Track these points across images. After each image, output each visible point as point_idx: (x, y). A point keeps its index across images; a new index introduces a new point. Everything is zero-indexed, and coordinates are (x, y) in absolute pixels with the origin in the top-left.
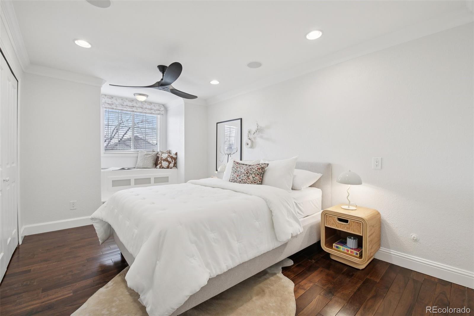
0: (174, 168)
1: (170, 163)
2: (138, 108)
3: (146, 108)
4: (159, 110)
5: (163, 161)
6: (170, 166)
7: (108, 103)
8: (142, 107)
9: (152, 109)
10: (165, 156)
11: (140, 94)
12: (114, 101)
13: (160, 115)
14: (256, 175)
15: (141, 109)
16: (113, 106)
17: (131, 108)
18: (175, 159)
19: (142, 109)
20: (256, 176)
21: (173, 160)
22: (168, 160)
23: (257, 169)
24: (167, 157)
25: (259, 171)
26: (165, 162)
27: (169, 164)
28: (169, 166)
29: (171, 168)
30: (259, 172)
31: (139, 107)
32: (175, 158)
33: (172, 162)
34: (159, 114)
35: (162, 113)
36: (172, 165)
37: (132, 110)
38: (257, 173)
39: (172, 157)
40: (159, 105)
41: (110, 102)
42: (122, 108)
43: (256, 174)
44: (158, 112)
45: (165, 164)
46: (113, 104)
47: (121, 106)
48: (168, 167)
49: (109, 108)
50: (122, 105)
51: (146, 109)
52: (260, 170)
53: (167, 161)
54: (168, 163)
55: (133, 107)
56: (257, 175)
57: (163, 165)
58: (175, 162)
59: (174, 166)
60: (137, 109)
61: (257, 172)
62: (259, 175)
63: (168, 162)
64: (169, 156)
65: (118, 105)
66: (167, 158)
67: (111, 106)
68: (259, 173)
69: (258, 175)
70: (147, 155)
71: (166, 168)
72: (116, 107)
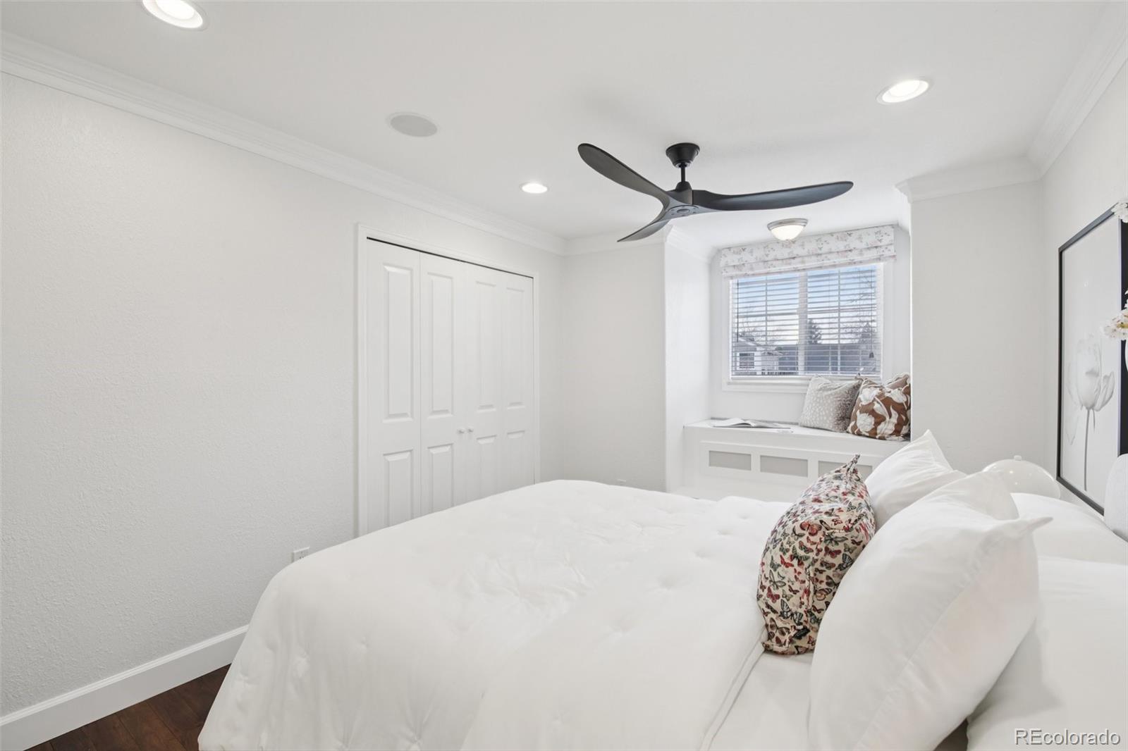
0: (894, 437)
1: (879, 420)
2: (806, 259)
3: (831, 253)
4: (876, 247)
5: (861, 412)
6: (878, 431)
7: (734, 266)
8: (819, 252)
9: (850, 251)
10: (867, 397)
11: (781, 223)
12: (746, 256)
13: (883, 261)
14: (787, 558)
15: (814, 258)
16: (745, 270)
17: (787, 264)
18: (903, 410)
19: (819, 258)
20: (787, 565)
21: (893, 412)
22: (873, 410)
23: (802, 527)
24: (874, 400)
25: (804, 540)
26: (865, 416)
27: (877, 423)
28: (875, 429)
29: (882, 438)
30: (802, 546)
31: (809, 256)
32: (902, 404)
33: (888, 418)
34: (879, 259)
35: (887, 253)
36: (887, 427)
37: (789, 267)
38: (794, 549)
39: (888, 402)
40: (876, 230)
41: (736, 263)
42: (765, 268)
43: (788, 555)
44: (874, 253)
45: (864, 422)
46: (743, 264)
47: (761, 264)
48: (873, 434)
49: (737, 276)
50: (765, 261)
51: (829, 256)
52: (814, 539)
53: (872, 413)
54: (873, 419)
55: (794, 258)
56: (792, 558)
57: (858, 425)
58: (899, 419)
59: (897, 432)
60: (803, 262)
61: (797, 545)
62: (800, 564)
63: (873, 416)
64: (879, 396)
65: (754, 265)
66: (872, 404)
67: (741, 270)
68: (801, 553)
69: (795, 562)
70: (824, 390)
71: (867, 434)
72: (752, 269)
